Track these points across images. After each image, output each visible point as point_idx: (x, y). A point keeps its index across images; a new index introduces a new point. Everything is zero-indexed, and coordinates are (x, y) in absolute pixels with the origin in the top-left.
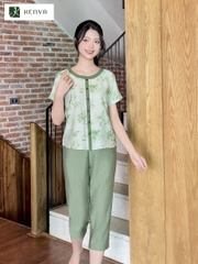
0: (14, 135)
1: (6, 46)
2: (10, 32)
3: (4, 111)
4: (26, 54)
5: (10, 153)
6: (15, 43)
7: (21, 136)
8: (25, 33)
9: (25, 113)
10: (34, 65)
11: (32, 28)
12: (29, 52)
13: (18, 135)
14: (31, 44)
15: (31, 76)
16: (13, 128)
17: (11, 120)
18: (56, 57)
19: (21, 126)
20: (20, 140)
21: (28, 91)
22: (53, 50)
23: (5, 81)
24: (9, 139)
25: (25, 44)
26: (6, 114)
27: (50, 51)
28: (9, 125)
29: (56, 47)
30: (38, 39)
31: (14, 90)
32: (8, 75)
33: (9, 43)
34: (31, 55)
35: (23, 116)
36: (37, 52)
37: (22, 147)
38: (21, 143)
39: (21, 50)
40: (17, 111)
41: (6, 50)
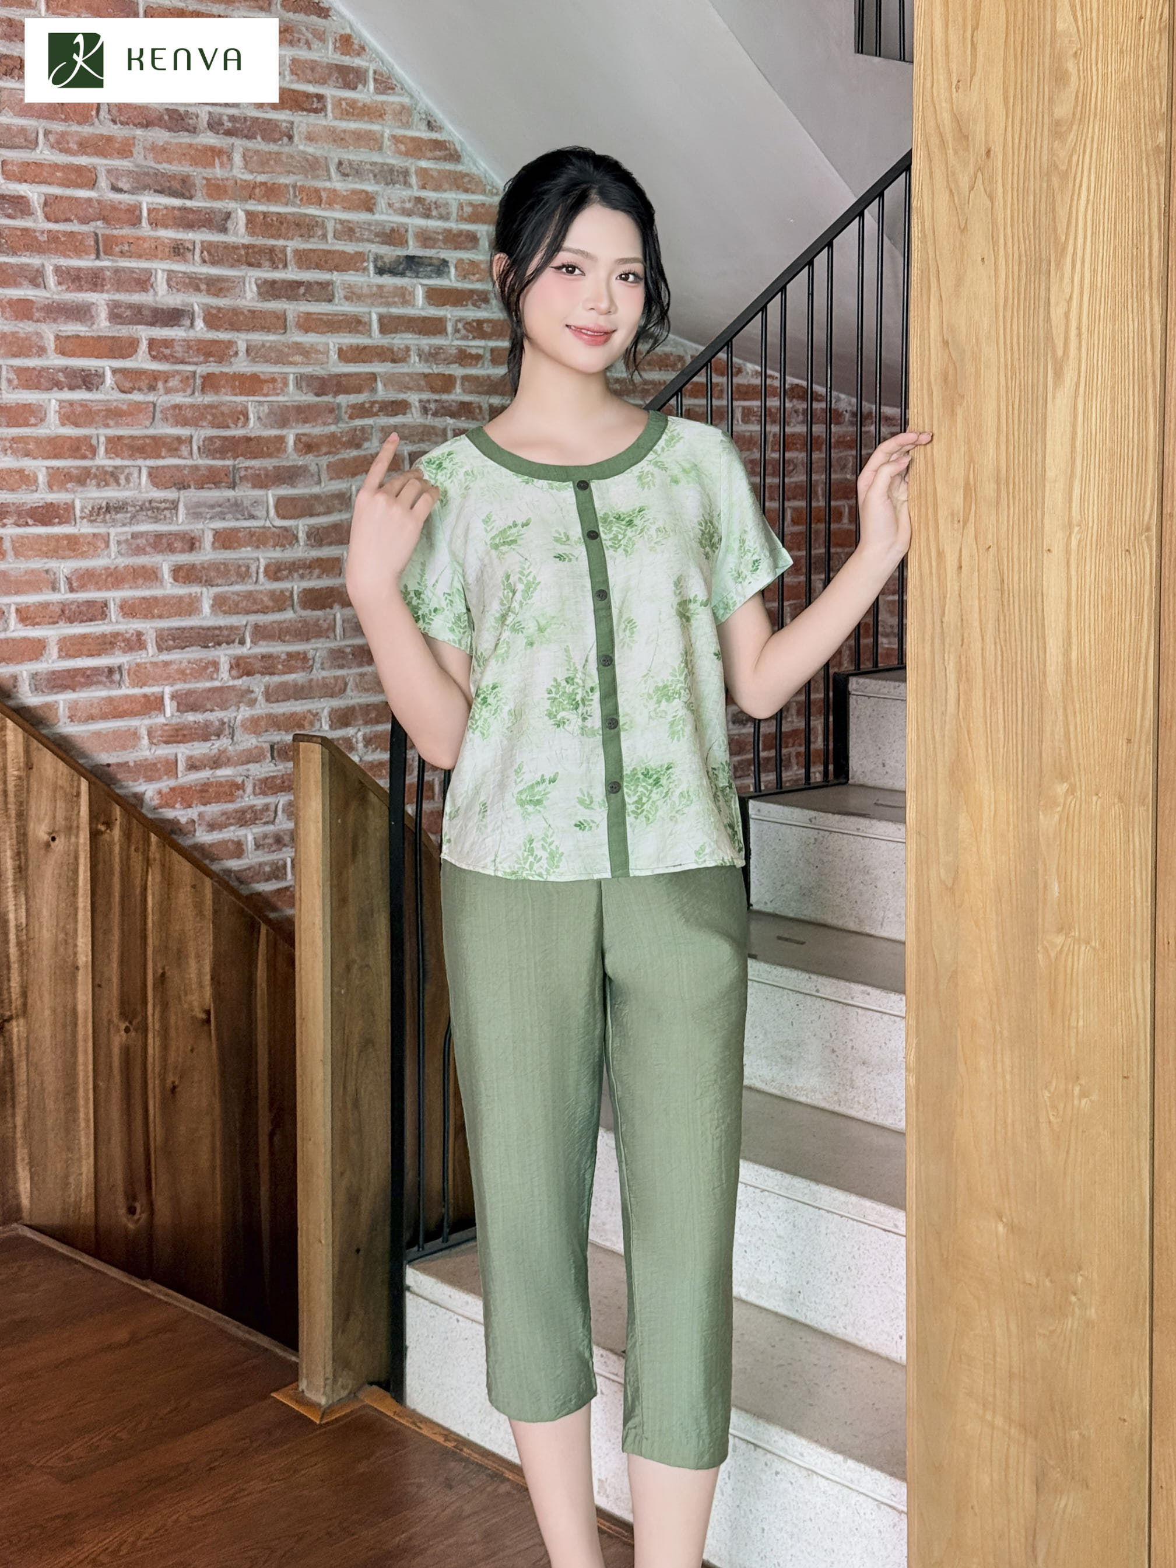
0: (205, 793)
1: (160, 268)
2: (182, 188)
3: (150, 654)
4: (279, 323)
5: (184, 897)
6: (215, 254)
7: (249, 799)
8: (271, 192)
9: (268, 665)
10: (323, 385)
11: (313, 166)
12: (293, 309)
13: (231, 790)
14: (304, 259)
15: (308, 446)
16: (199, 749)
17: (187, 703)
18: (449, 342)
19: (248, 741)
20: (244, 818)
21: (287, 538)
22: (435, 296)
23: (157, 477)
24: (180, 814)
25: (274, 258)
26: (164, 673)
27: (420, 307)
28: (177, 735)
29: (451, 281)
30: (348, 231)
31: (206, 529)
32: (174, 446)
33: (178, 251)
34: (309, 323)
35: (258, 684)
36: (341, 307)
37: (252, 858)
38: (248, 835)
39: (249, 298)
40: (224, 655)
41: (162, 296)
